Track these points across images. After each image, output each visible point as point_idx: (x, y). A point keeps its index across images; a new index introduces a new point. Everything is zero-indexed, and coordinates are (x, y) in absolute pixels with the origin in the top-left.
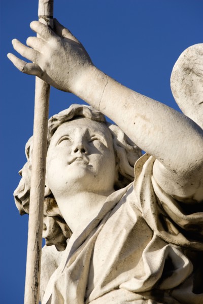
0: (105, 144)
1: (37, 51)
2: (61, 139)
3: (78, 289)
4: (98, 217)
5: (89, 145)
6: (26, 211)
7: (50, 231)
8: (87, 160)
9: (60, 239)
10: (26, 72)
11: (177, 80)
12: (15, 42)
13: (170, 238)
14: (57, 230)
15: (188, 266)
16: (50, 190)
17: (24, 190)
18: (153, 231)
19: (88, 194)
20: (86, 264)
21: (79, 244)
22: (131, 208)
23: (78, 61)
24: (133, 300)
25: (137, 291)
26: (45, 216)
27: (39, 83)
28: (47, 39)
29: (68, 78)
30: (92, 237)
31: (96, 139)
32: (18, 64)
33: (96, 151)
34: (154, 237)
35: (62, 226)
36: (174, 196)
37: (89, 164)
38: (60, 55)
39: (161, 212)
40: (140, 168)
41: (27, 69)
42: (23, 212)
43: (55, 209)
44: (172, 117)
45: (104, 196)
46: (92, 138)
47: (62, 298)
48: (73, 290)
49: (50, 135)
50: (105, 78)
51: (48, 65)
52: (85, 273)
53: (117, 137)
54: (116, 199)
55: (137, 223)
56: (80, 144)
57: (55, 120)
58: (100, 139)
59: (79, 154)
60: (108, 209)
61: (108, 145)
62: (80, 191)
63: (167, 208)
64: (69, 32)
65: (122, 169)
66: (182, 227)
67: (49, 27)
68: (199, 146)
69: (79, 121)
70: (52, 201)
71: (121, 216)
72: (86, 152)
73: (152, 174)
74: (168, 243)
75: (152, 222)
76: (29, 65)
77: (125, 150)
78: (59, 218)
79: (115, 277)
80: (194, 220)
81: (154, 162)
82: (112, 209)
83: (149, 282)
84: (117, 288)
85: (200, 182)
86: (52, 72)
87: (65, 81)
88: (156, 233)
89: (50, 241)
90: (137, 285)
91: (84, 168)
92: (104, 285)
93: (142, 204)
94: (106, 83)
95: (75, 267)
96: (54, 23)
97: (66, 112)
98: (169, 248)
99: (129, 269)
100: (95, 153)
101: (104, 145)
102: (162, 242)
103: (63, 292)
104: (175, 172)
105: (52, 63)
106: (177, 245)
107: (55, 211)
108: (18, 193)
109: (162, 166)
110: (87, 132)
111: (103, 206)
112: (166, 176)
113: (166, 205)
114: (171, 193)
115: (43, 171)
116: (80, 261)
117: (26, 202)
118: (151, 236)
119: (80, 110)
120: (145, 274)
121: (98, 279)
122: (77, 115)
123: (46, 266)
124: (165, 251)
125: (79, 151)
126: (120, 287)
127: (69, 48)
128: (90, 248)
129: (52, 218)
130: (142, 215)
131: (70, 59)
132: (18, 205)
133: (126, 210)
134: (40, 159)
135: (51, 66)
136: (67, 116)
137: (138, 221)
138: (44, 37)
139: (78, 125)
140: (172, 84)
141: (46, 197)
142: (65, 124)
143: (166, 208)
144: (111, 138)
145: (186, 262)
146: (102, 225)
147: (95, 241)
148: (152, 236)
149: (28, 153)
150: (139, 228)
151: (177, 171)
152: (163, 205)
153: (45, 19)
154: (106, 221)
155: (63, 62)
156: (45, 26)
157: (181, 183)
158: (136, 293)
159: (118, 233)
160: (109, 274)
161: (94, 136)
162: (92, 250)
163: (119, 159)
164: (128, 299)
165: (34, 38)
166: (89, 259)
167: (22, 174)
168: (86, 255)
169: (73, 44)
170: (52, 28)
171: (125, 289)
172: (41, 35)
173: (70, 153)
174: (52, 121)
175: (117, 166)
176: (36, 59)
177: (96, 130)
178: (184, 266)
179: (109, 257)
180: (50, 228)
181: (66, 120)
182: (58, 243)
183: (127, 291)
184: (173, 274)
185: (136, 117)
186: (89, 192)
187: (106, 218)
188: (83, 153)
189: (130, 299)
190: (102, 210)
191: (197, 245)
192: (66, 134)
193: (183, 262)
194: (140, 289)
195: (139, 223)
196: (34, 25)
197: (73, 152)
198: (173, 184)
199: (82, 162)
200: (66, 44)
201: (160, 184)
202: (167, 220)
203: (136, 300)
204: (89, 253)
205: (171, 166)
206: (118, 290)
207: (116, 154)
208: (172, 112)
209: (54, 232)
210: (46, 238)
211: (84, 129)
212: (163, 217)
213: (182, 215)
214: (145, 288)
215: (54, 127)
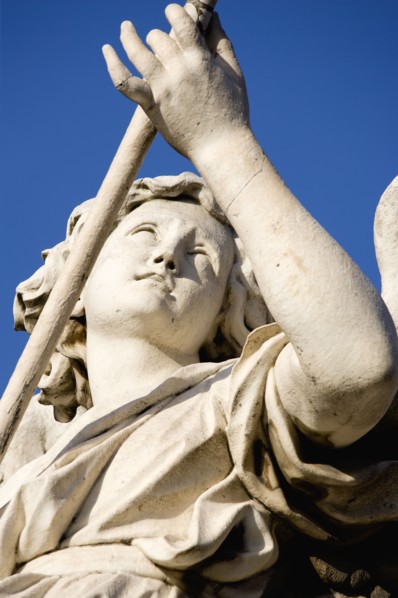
0: (216, 268)
1: (158, 61)
2: (141, 227)
3: (58, 515)
4: (147, 398)
5: (186, 259)
6: (27, 326)
7: (54, 380)
8: (170, 286)
9: (67, 401)
10: (123, 91)
11: (393, 205)
12: (126, 27)
13: (258, 489)
14: (68, 384)
15: (268, 553)
16: (84, 310)
17: (38, 288)
18: (233, 465)
19: (147, 345)
20: (90, 475)
21: (94, 434)
22: (212, 406)
23: (224, 110)
24: (146, 576)
25: (159, 563)
26: (57, 351)
27: (139, 120)
28: (185, 46)
29: (194, 132)
30: (121, 431)
31: (203, 253)
32: (116, 72)
33: (193, 275)
34: (231, 477)
35: (80, 380)
36: (296, 419)
37: (172, 294)
38: (196, 85)
39: (262, 438)
40: (258, 343)
41: (128, 86)
42: (20, 326)
43: (78, 345)
44: (349, 281)
45: (174, 362)
46: (197, 248)
47: (24, 520)
48: (48, 515)
49: (124, 211)
50: (260, 161)
51: (168, 95)
52: (81, 492)
53: (241, 264)
54: (193, 378)
55: (210, 439)
56: (171, 252)
57: (145, 187)
58: (210, 255)
59: (160, 268)
60: (171, 390)
61: (220, 272)
62: (137, 335)
63: (275, 435)
64: (232, 48)
65: (226, 324)
66: (288, 480)
67: (199, 25)
68: (376, 353)
69: (186, 207)
70: (79, 329)
71: (188, 413)
72: (174, 271)
73: (273, 364)
74: (251, 497)
75: (239, 448)
76: (134, 82)
77: (248, 293)
78: (79, 365)
79: (131, 522)
80: (314, 476)
81: (285, 345)
82: (178, 394)
83: (187, 557)
84: (127, 542)
85: (351, 417)
86: (171, 110)
87: (186, 135)
88: (238, 470)
89: (47, 396)
90: (165, 553)
91: (159, 298)
92: (106, 526)
93: (234, 409)
94: (257, 171)
95: (69, 475)
96: (212, 20)
97: (169, 181)
98: (248, 509)
99: (162, 516)
100: (191, 278)
101: (212, 269)
102: (241, 491)
103: (30, 509)
104: (314, 381)
105: (178, 94)
106: (266, 508)
107: (78, 350)
108: (27, 289)
109: (296, 361)
110: (192, 235)
111: (164, 383)
112: (295, 380)
113: (276, 429)
114: (292, 413)
115: (83, 277)
116: (82, 467)
117: (34, 311)
118: (227, 471)
119: (197, 187)
120: (186, 537)
121: (100, 512)
122: (187, 195)
123: (25, 432)
124: (240, 513)
125: (162, 264)
126: (133, 542)
127: (217, 79)
128: (109, 450)
129: (67, 360)
130: (226, 429)
131: (212, 100)
132: (17, 309)
133: (203, 407)
134: (85, 256)
135: (173, 99)
136: (168, 189)
137: (215, 436)
138: (181, 41)
139: (181, 213)
140: (380, 208)
141: (72, 318)
142: (159, 202)
143: (273, 434)
144: (231, 261)
145: (269, 546)
146: (149, 416)
147: (124, 440)
148: (229, 474)
149: (73, 225)
150: (211, 450)
151: (318, 381)
152: (270, 427)
153: (197, 7)
154: (159, 411)
155: (197, 101)
156: (192, 22)
157: (318, 405)
158: (157, 565)
159: (169, 443)
160: (123, 512)
161: (201, 245)
162: (111, 454)
163: (230, 305)
164: (137, 571)
165: (165, 34)
166: (100, 469)
167: (47, 259)
168: (96, 460)
169: (228, 74)
170: (204, 28)
171: (141, 550)
172: (177, 35)
173: (146, 260)
174: (139, 186)
175: (221, 316)
176: (151, 75)
177: (209, 236)
178: (261, 552)
179: (135, 481)
180: (57, 375)
181: (164, 195)
182: (61, 406)
183: (143, 556)
184: (236, 559)
185: (285, 254)
186: (151, 343)
187: (160, 405)
188: (170, 270)
189: (142, 572)
190: (160, 389)
191: (300, 520)
192: (153, 221)
193: (261, 544)
194: (166, 562)
195: (215, 441)
196: (172, 12)
197: (151, 260)
198: (303, 399)
199: (161, 285)
200: (215, 70)
201: (280, 389)
202: (267, 456)
203: (152, 577)
204: (104, 457)
205: (311, 367)
206: (127, 547)
207: (228, 293)
208: (353, 274)
209: (61, 384)
210: (43, 389)
211: (189, 226)
212: (260, 448)
213: (295, 459)
214: (175, 565)
215: (137, 199)
